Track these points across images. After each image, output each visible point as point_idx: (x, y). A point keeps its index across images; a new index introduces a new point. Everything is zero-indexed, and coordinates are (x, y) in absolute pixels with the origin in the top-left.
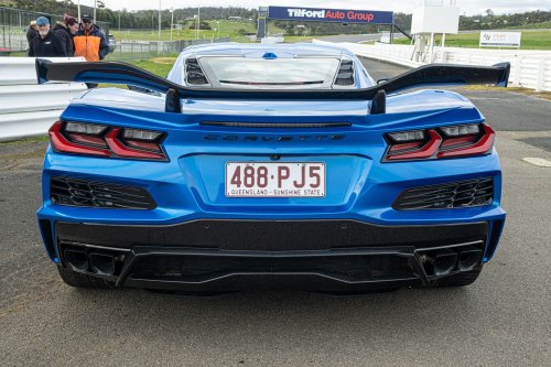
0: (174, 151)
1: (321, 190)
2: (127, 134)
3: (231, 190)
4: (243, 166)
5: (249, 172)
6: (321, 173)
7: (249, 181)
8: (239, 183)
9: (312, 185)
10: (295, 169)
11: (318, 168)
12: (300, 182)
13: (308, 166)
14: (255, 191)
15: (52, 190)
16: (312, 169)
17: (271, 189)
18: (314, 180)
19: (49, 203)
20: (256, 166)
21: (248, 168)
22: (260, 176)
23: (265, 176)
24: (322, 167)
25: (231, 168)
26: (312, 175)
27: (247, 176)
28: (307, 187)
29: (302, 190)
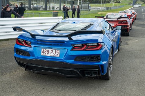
0: (33, 46)
1: (59, 56)
2: (27, 42)
3: (42, 54)
4: (45, 49)
5: (46, 51)
6: (59, 52)
7: (45, 52)
8: (43, 53)
9: (57, 54)
10: (54, 51)
11: (58, 51)
12: (55, 54)
13: (56, 50)
14: (46, 54)
15: (16, 51)
16: (57, 51)
17: (49, 55)
18: (57, 53)
19: (15, 53)
20: (47, 50)
21: (45, 50)
22: (47, 52)
23: (48, 52)
24: (59, 51)
25: (42, 50)
26: (57, 52)
27: (45, 51)
28: (56, 54)
29: (55, 55)
